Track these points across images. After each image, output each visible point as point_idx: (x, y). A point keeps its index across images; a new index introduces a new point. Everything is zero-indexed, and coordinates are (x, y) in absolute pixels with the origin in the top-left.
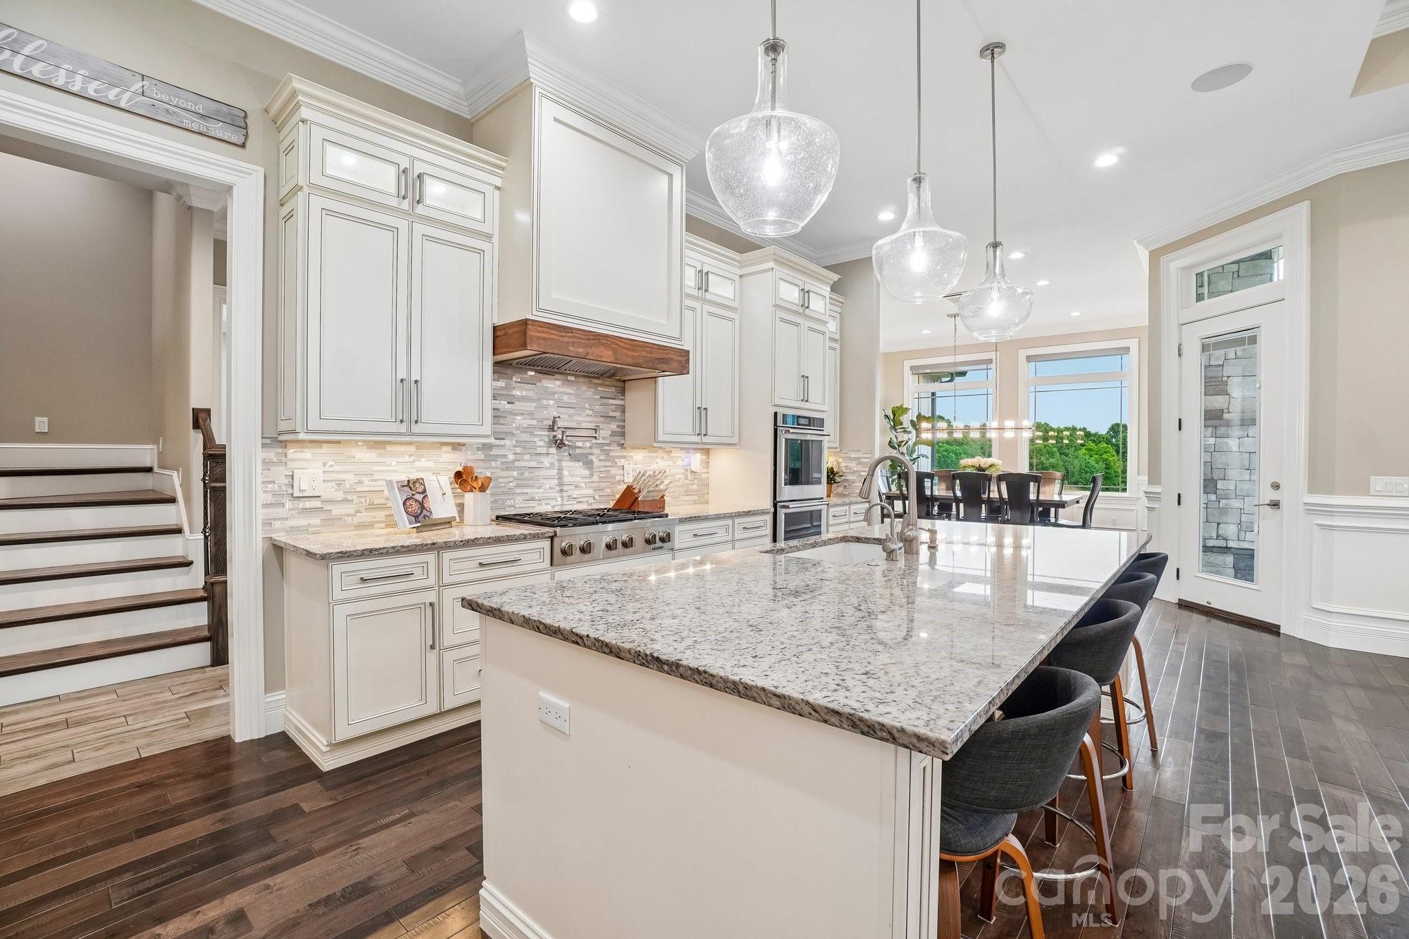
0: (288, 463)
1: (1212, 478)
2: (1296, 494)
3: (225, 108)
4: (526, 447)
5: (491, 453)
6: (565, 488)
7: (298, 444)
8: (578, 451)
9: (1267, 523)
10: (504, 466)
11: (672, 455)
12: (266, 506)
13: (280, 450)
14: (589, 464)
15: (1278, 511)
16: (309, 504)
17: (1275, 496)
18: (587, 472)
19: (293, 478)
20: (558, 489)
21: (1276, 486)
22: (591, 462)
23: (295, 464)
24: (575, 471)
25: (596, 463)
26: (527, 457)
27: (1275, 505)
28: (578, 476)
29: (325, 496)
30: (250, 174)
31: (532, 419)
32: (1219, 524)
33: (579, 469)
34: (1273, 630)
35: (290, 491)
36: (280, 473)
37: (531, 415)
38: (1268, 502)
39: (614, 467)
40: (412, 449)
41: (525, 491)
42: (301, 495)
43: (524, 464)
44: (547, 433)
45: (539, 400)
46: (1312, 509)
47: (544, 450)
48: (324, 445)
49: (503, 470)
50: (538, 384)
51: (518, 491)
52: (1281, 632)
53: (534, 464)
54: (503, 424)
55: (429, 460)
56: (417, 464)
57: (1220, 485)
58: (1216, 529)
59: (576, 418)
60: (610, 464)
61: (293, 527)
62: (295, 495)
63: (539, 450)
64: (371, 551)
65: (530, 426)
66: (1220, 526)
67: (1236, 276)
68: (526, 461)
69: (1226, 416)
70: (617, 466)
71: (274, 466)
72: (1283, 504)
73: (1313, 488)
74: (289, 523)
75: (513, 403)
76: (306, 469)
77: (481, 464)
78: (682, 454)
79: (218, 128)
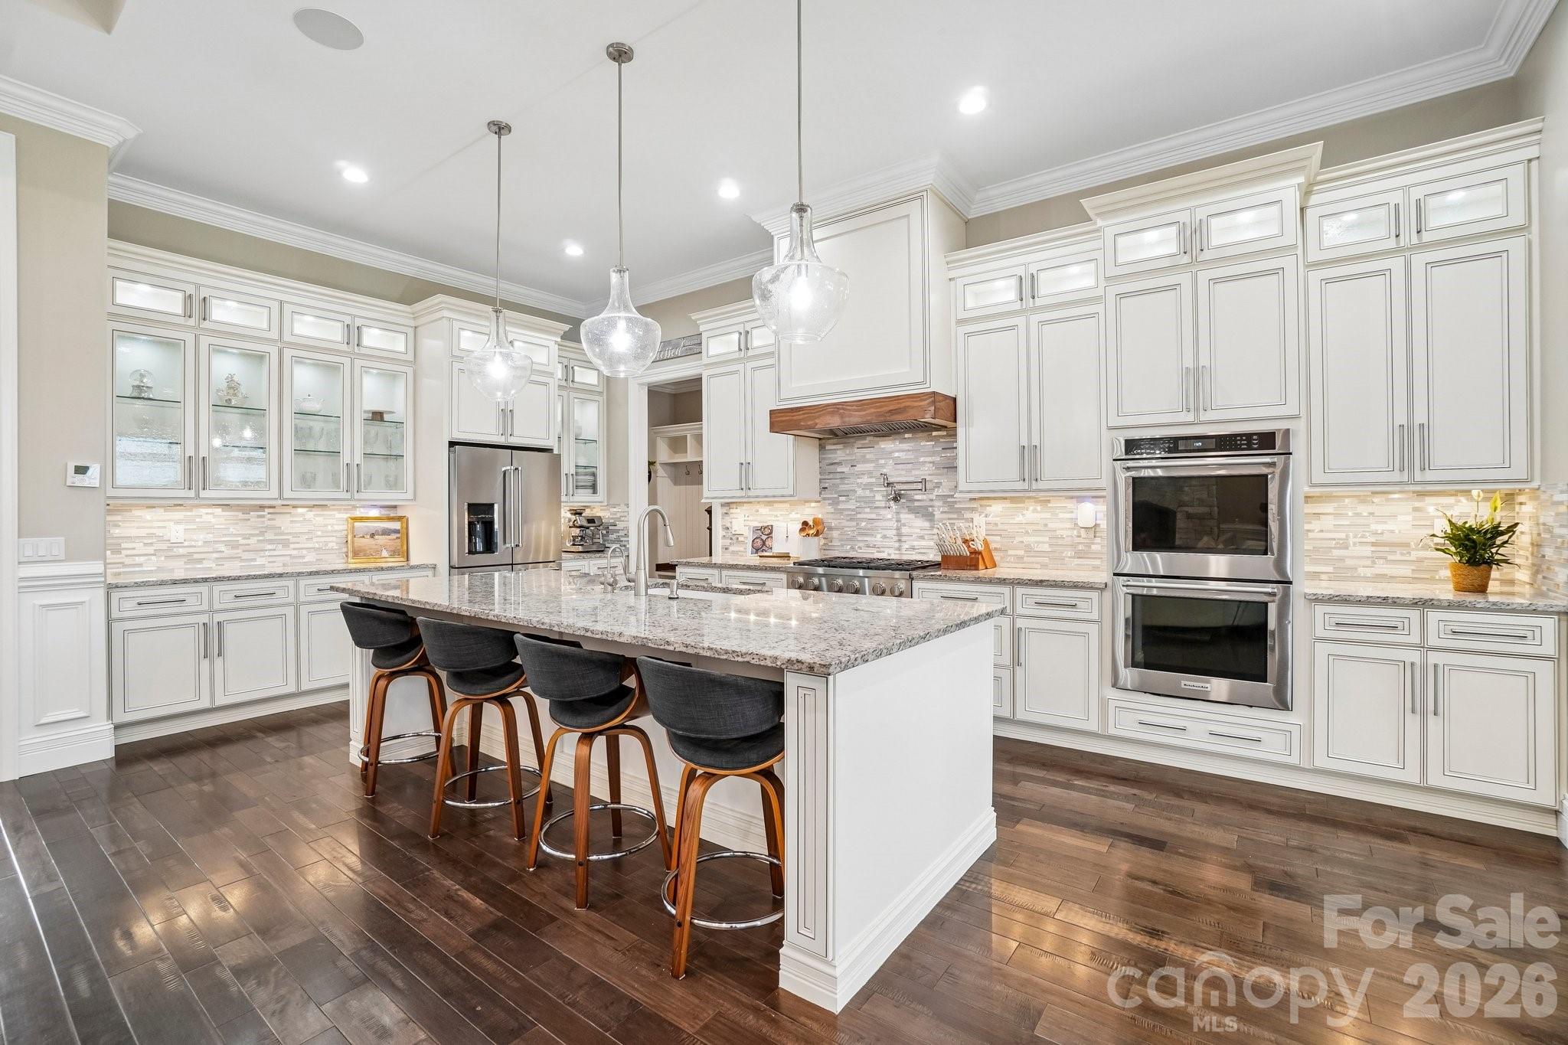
0: (730, 515)
4: (869, 502)
5: (839, 507)
6: (903, 539)
8: (916, 504)
10: (848, 518)
11: (1050, 505)
12: (723, 537)
13: (728, 508)
14: (929, 516)
16: (740, 538)
18: (927, 524)
20: (896, 538)
22: (932, 515)
23: (733, 516)
24: (915, 524)
25: (938, 515)
26: (867, 510)
28: (917, 527)
29: (745, 534)
31: (871, 477)
33: (919, 523)
35: (731, 531)
36: (727, 522)
37: (870, 474)
39: (961, 519)
40: (787, 505)
41: (866, 539)
42: (735, 533)
43: (865, 516)
44: (884, 489)
45: (877, 460)
47: (883, 504)
49: (848, 521)
50: (876, 447)
51: (860, 539)
53: (873, 516)
54: (848, 484)
55: (797, 513)
56: (791, 516)
59: (913, 472)
60: (955, 516)
62: (733, 533)
63: (878, 504)
65: (871, 484)
68: (867, 513)
70: (963, 519)
71: (726, 517)
75: (855, 466)
76: (737, 518)
77: (830, 516)
78: (1070, 505)
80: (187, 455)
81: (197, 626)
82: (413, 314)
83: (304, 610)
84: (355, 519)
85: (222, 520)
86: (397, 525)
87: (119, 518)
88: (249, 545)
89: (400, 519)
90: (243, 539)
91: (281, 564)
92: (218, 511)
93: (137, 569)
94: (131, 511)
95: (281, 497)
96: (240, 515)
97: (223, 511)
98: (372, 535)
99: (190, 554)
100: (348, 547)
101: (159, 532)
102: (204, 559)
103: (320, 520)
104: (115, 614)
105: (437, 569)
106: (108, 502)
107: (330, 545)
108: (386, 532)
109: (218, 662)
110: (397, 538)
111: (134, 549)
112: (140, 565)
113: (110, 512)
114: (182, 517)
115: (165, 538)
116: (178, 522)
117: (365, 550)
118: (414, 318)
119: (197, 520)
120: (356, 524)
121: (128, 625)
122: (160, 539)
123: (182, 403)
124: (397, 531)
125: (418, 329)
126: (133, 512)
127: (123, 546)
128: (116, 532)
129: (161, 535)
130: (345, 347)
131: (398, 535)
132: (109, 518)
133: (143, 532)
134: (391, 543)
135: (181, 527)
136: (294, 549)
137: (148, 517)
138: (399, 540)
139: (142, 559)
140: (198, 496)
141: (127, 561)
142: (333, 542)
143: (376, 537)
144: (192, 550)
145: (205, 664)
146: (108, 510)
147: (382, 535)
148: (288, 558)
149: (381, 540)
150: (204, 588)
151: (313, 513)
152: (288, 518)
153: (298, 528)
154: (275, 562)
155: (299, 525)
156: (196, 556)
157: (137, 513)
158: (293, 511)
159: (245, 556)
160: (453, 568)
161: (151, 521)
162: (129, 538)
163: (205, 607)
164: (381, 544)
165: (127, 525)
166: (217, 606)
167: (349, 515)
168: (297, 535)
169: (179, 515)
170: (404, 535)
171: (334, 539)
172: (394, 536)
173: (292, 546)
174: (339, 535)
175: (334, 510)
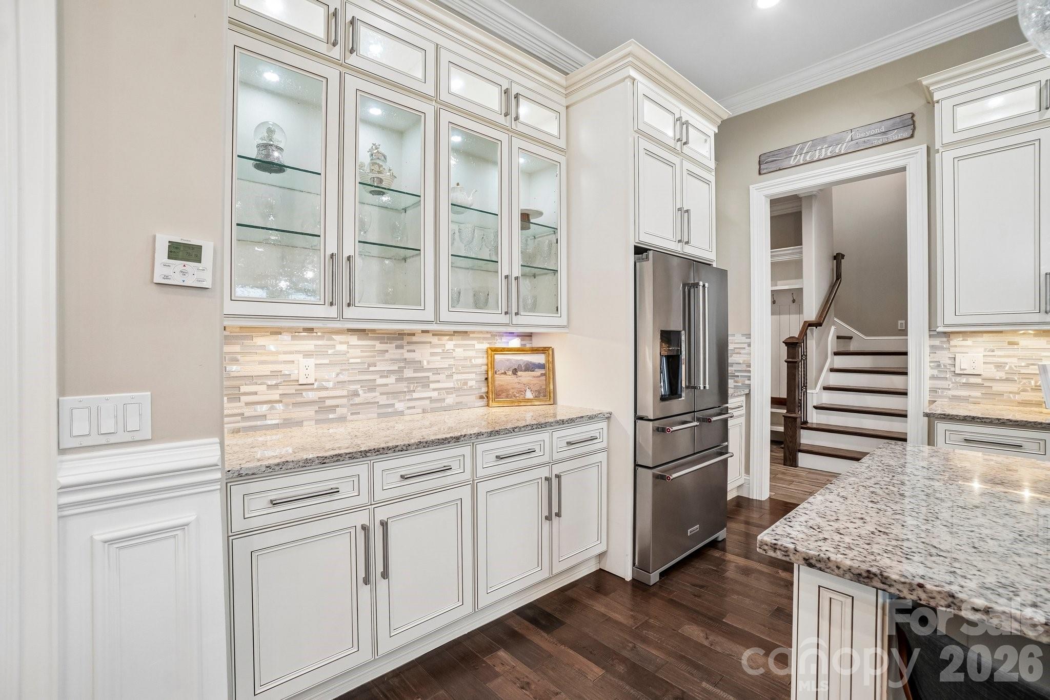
0: (951, 348)
3: (898, 120)
7: (961, 335)
12: (933, 378)
13: (945, 339)
16: (973, 380)
19: (955, 360)
23: (958, 350)
29: (985, 374)
30: (917, 153)
35: (953, 369)
36: (944, 357)
42: (961, 372)
48: (984, 335)
61: (955, 396)
62: (956, 372)
64: (974, 418)
71: (939, 350)
74: (950, 393)
76: (967, 353)
79: (895, 134)
80: (328, 253)
81: (353, 531)
82: (566, 88)
83: (482, 488)
84: (496, 350)
85: (358, 352)
86: (540, 359)
87: (237, 348)
88: (387, 385)
89: (544, 350)
90: (381, 377)
91: (420, 411)
92: (354, 340)
93: (259, 423)
94: (252, 338)
95: (437, 320)
96: (379, 346)
97: (359, 339)
98: (515, 372)
99: (322, 400)
100: (488, 386)
101: (286, 369)
102: (337, 406)
103: (459, 352)
104: (238, 525)
105: (612, 419)
106: (226, 323)
107: (471, 383)
108: (530, 367)
109: (382, 584)
110: (542, 375)
111: (256, 393)
112: (264, 417)
113: (228, 340)
114: (312, 348)
115: (293, 377)
116: (307, 355)
117: (507, 390)
118: (567, 95)
119: (330, 352)
120: (497, 357)
121: (257, 542)
122: (288, 380)
123: (323, 175)
124: (541, 366)
125: (571, 109)
126: (255, 340)
127: (244, 389)
128: (234, 368)
129: (287, 373)
130: (501, 120)
131: (543, 371)
132: (227, 349)
133: (266, 369)
134: (535, 381)
135: (311, 362)
136: (434, 390)
137: (272, 348)
138: (544, 378)
139: (265, 407)
140: (341, 317)
141: (248, 412)
142: (472, 380)
143: (519, 373)
144: (323, 394)
145: (365, 590)
146: (226, 337)
147: (525, 370)
148: (428, 402)
149: (525, 377)
150: (361, 469)
151: (453, 342)
152: (427, 350)
153: (438, 362)
154: (414, 407)
155: (439, 358)
156: (329, 403)
157: (259, 341)
158: (435, 340)
159: (383, 400)
160: (642, 418)
161: (277, 353)
162: (251, 379)
163: (364, 499)
164: (525, 382)
165: (247, 358)
166: (379, 495)
167: (488, 346)
168: (436, 371)
169: (309, 344)
170: (547, 370)
171: (473, 376)
172: (538, 372)
173: (432, 386)
174: (477, 370)
175: (474, 339)
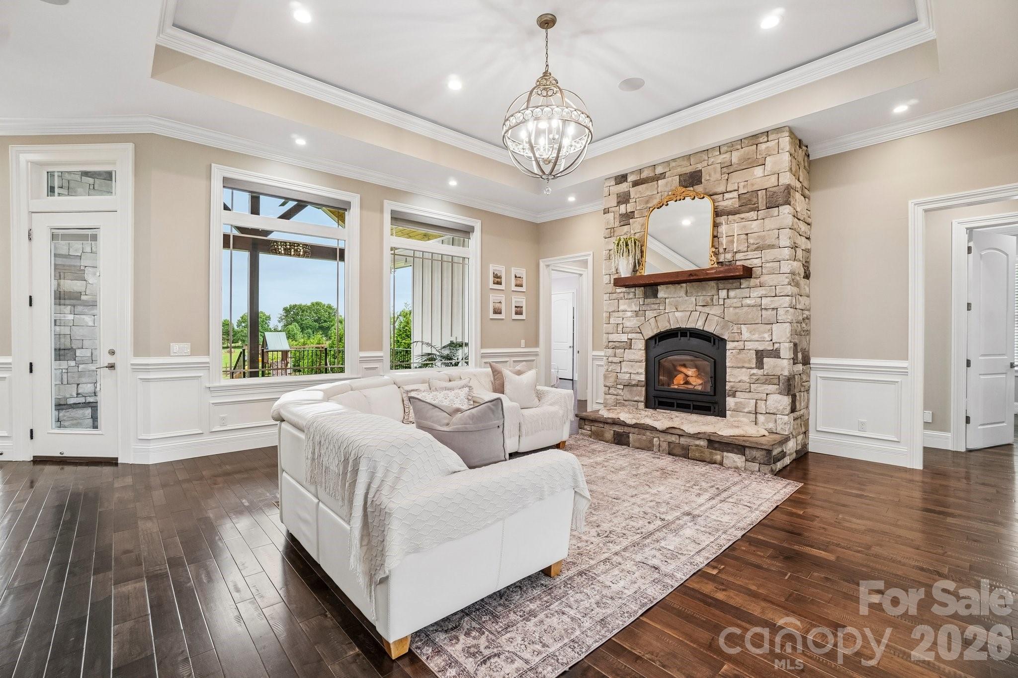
1: (72, 348)
2: (126, 358)
9: (106, 381)
15: (113, 371)
17: (110, 360)
21: (112, 353)
27: (112, 367)
32: (78, 385)
34: (112, 462)
38: (106, 365)
46: (136, 368)
52: (119, 462)
57: (78, 352)
58: (76, 389)
66: (80, 386)
67: (92, 187)
69: (83, 297)
72: (118, 366)
73: (136, 354)
